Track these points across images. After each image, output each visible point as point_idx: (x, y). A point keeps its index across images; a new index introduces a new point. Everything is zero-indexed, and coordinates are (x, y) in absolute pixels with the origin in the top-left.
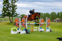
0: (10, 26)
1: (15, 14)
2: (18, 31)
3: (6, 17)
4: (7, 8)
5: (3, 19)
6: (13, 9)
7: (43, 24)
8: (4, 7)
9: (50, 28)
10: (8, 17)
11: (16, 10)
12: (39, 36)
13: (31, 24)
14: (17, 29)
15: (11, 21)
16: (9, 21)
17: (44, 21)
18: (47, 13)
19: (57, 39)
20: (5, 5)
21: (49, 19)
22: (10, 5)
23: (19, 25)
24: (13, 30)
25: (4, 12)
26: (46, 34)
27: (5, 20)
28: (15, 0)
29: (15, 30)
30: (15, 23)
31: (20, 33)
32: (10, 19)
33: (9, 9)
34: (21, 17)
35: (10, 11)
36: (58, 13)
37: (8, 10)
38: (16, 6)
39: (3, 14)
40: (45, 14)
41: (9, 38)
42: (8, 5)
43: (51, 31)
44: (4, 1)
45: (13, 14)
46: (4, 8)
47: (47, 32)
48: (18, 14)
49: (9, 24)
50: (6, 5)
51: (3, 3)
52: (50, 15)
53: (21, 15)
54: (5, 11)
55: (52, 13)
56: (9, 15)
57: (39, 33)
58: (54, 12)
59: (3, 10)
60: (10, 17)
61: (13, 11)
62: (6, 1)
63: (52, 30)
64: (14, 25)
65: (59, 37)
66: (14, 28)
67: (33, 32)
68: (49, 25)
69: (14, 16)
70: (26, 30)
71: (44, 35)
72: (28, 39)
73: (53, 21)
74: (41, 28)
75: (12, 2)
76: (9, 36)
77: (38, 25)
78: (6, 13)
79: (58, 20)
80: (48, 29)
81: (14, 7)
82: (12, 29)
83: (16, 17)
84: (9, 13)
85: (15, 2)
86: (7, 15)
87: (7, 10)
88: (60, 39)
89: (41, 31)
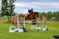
0: (8, 25)
1: (13, 14)
2: (16, 30)
3: (5, 16)
4: (6, 7)
5: (2, 18)
6: (11, 9)
7: (40, 23)
8: (3, 6)
9: (47, 26)
10: (7, 16)
11: (14, 10)
12: (36, 34)
13: (28, 23)
14: (15, 28)
15: (10, 20)
16: (7, 20)
17: (41, 20)
18: (44, 13)
19: (53, 37)
20: (3, 5)
21: (45, 18)
22: (9, 5)
23: (17, 24)
24: (12, 29)
25: (2, 11)
26: (43, 32)
27: (4, 19)
28: (13, 0)
29: (14, 29)
30: (13, 22)
31: (17, 31)
32: (8, 19)
33: (7, 8)
34: (19, 16)
35: (8, 10)
36: (54, 13)
37: (7, 10)
38: (14, 5)
39: (1, 13)
40: (41, 13)
41: (7, 36)
42: (6, 5)
43: (47, 30)
44: (2, 1)
45: (11, 13)
46: (2, 8)
47: (44, 31)
48: (16, 13)
49: (7, 23)
50: (5, 5)
51: (2, 3)
52: (46, 14)
53: (19, 15)
54: (4, 11)
55: (48, 13)
56: (7, 14)
57: (36, 32)
58: (50, 12)
59: (2, 10)
60: (9, 17)
61: (12, 10)
62: (5, 1)
63: (49, 28)
64: (12, 24)
65: (55, 35)
66: (13, 27)
67: (30, 30)
68: (45, 24)
69: (12, 16)
70: (24, 28)
71: (40, 33)
72: (25, 37)
73: (49, 20)
74: (38, 27)
75: (10, 2)
76: (8, 34)
77: (35, 24)
78: (4, 13)
79: (54, 19)
80: (44, 27)
81: (12, 7)
82: (10, 27)
83: (14, 16)
84: (8, 13)
85: (14, 2)
86: (5, 15)
87: (5, 10)
88: (56, 37)
89: (38, 30)
